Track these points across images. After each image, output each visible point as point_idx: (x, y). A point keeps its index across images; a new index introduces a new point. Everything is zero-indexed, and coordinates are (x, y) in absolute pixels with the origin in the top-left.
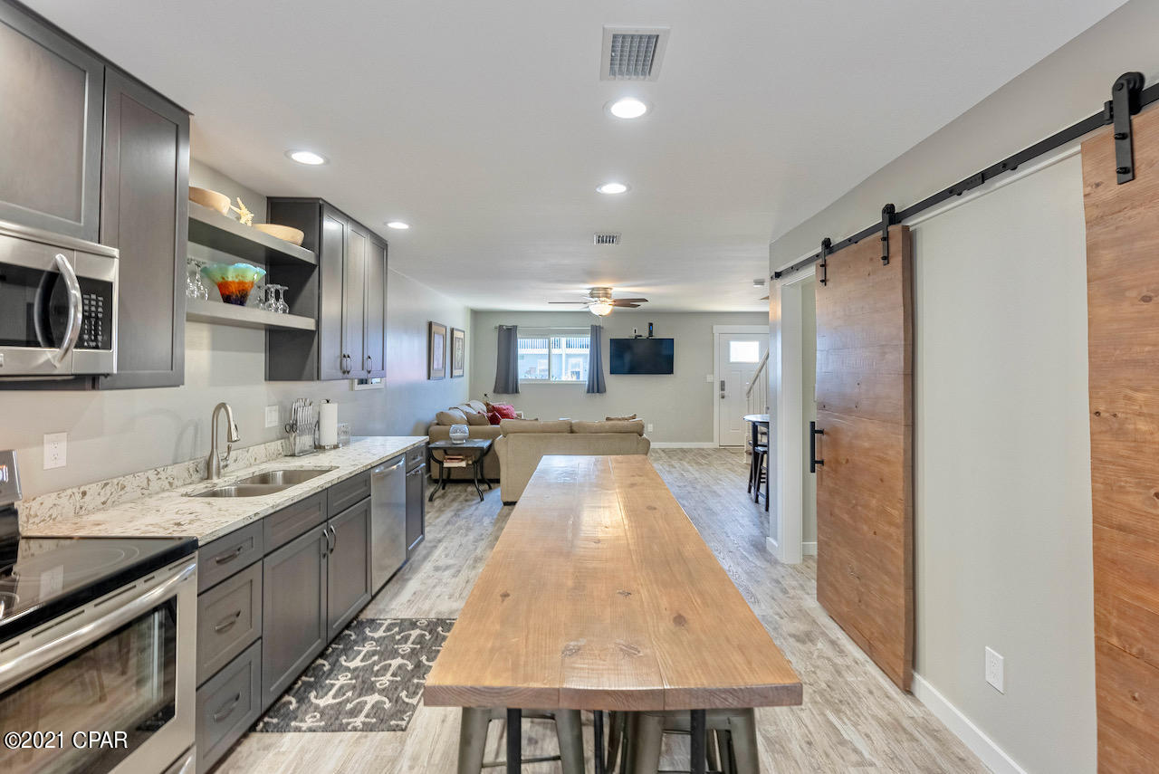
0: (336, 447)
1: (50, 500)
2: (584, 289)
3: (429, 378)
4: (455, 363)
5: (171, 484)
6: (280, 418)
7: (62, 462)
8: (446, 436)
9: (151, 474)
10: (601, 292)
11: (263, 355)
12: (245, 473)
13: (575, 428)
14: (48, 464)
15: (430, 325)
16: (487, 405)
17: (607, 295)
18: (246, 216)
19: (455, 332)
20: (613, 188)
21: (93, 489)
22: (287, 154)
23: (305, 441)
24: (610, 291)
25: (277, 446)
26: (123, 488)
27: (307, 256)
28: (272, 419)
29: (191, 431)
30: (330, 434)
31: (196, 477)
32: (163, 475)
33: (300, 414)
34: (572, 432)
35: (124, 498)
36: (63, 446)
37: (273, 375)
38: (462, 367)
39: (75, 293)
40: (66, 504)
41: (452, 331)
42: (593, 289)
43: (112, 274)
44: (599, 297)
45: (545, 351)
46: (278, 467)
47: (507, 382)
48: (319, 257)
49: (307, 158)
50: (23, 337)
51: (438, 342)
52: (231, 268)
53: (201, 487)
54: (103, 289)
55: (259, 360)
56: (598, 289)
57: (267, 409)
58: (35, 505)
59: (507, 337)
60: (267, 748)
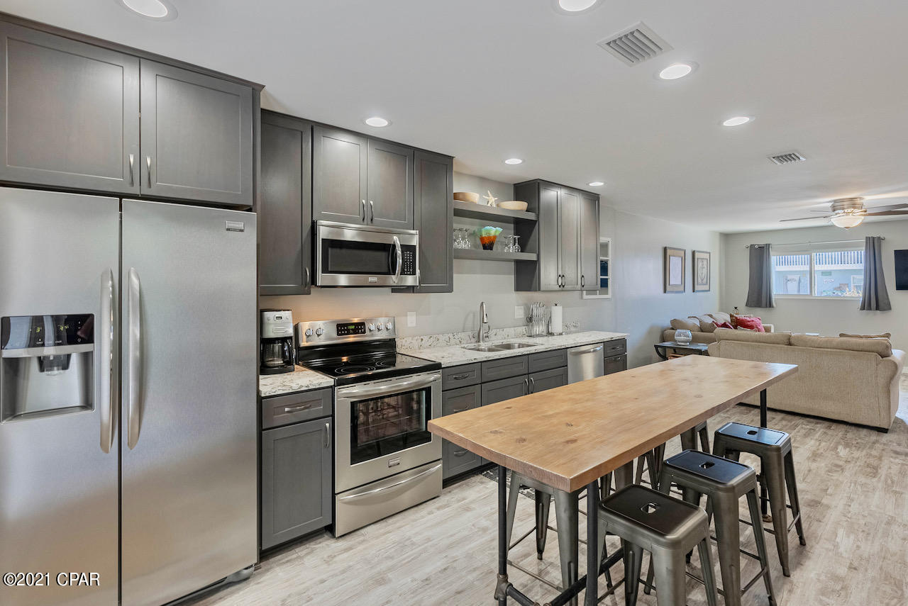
0: (561, 334)
1: (409, 340)
2: (825, 202)
3: (665, 292)
4: (699, 279)
5: (460, 342)
6: (525, 313)
7: (414, 325)
8: (672, 338)
9: (451, 336)
10: (845, 203)
11: (513, 276)
12: (498, 342)
13: (792, 341)
14: (409, 325)
15: (665, 249)
16: (731, 316)
17: (854, 206)
18: (492, 200)
19: (696, 254)
20: (736, 121)
21: (426, 338)
22: (503, 162)
23: (539, 328)
24: (859, 201)
25: (523, 329)
26: (438, 340)
27: (531, 216)
28: (520, 313)
29: (471, 315)
30: (557, 326)
31: (473, 340)
32: (456, 337)
33: (535, 311)
34: (790, 344)
35: (439, 345)
36: (414, 318)
37: (519, 288)
38: (708, 282)
39: (399, 252)
40: (416, 343)
41: (693, 253)
42: (835, 201)
43: (415, 241)
44: (843, 209)
45: (807, 268)
46: (516, 341)
47: (760, 297)
48: (538, 216)
49: (514, 161)
50: (386, 271)
51: (675, 263)
52: (483, 230)
53: (472, 346)
54: (411, 249)
55: (511, 279)
56: (842, 200)
57: (516, 307)
58: (404, 341)
59: (759, 255)
60: (482, 483)
